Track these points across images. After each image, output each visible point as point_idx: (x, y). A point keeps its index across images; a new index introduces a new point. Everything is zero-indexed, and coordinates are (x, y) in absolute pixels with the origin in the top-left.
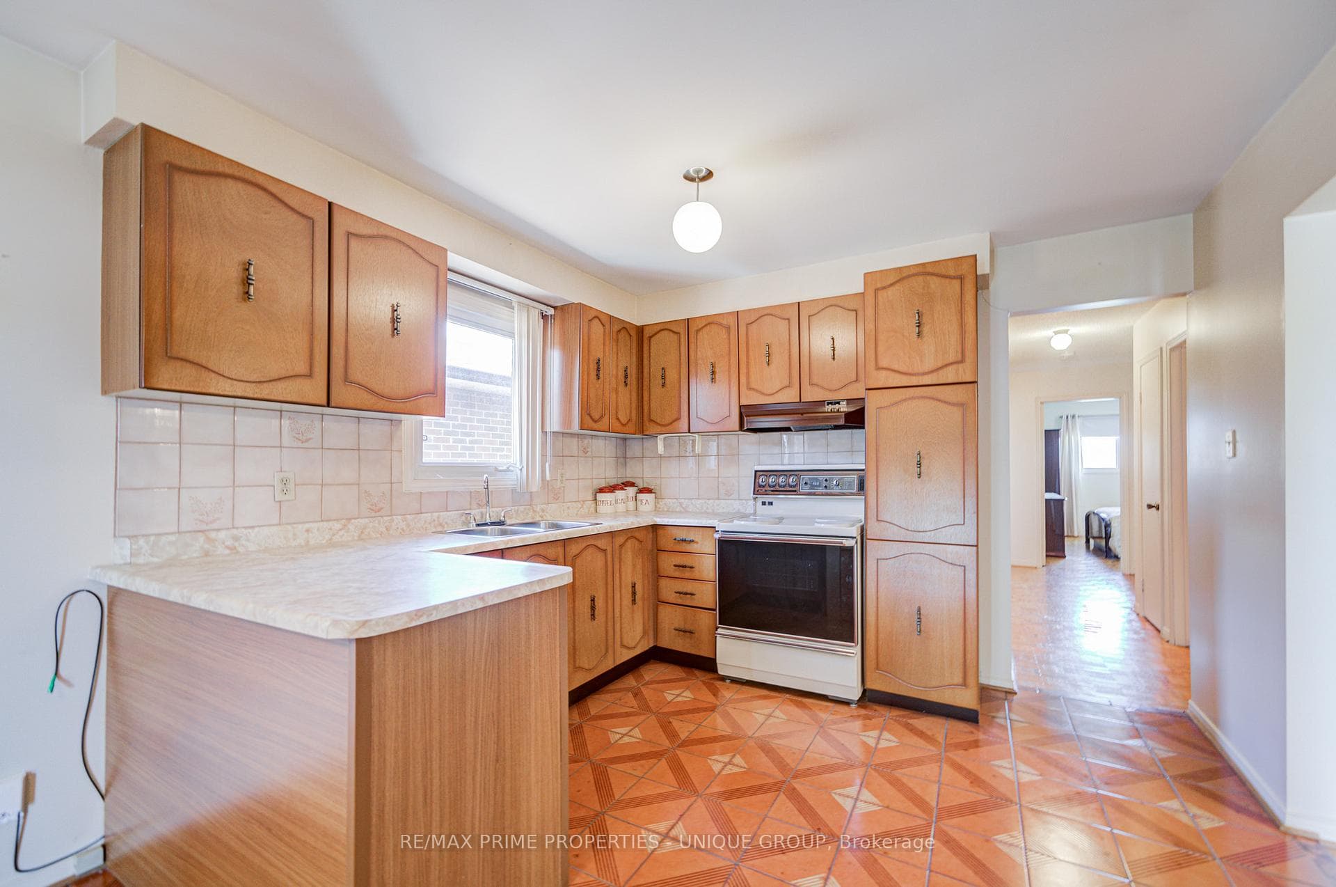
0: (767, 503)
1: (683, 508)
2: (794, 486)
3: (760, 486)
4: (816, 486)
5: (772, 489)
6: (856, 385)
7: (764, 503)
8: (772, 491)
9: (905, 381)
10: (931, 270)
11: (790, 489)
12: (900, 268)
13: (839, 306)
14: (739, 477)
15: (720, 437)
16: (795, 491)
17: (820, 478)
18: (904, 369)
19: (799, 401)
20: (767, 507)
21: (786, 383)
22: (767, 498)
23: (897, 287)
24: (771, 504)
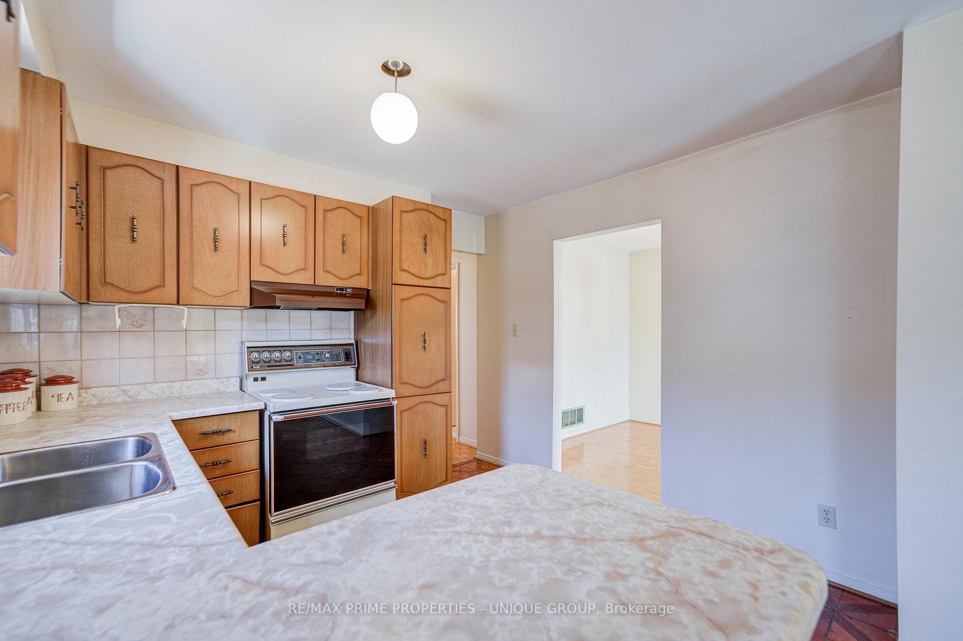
0: (260, 379)
1: (130, 397)
2: (290, 361)
3: (254, 362)
4: (310, 359)
5: (267, 364)
6: (359, 277)
7: (256, 379)
8: (268, 366)
9: (415, 281)
10: (431, 210)
11: (287, 363)
12: (416, 201)
13: (347, 209)
14: (215, 354)
15: (216, 310)
16: (292, 365)
17: (312, 352)
18: (416, 273)
19: (313, 284)
20: (260, 382)
21: (302, 266)
22: (259, 375)
23: (413, 214)
24: (263, 379)
